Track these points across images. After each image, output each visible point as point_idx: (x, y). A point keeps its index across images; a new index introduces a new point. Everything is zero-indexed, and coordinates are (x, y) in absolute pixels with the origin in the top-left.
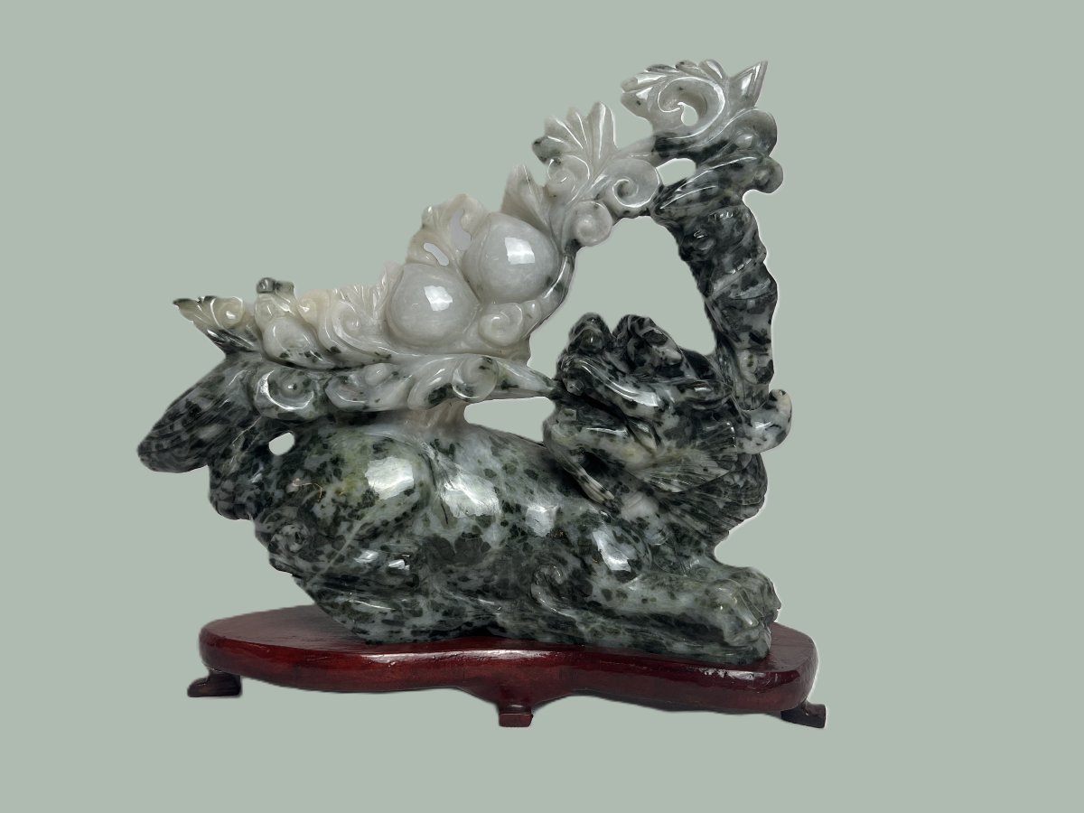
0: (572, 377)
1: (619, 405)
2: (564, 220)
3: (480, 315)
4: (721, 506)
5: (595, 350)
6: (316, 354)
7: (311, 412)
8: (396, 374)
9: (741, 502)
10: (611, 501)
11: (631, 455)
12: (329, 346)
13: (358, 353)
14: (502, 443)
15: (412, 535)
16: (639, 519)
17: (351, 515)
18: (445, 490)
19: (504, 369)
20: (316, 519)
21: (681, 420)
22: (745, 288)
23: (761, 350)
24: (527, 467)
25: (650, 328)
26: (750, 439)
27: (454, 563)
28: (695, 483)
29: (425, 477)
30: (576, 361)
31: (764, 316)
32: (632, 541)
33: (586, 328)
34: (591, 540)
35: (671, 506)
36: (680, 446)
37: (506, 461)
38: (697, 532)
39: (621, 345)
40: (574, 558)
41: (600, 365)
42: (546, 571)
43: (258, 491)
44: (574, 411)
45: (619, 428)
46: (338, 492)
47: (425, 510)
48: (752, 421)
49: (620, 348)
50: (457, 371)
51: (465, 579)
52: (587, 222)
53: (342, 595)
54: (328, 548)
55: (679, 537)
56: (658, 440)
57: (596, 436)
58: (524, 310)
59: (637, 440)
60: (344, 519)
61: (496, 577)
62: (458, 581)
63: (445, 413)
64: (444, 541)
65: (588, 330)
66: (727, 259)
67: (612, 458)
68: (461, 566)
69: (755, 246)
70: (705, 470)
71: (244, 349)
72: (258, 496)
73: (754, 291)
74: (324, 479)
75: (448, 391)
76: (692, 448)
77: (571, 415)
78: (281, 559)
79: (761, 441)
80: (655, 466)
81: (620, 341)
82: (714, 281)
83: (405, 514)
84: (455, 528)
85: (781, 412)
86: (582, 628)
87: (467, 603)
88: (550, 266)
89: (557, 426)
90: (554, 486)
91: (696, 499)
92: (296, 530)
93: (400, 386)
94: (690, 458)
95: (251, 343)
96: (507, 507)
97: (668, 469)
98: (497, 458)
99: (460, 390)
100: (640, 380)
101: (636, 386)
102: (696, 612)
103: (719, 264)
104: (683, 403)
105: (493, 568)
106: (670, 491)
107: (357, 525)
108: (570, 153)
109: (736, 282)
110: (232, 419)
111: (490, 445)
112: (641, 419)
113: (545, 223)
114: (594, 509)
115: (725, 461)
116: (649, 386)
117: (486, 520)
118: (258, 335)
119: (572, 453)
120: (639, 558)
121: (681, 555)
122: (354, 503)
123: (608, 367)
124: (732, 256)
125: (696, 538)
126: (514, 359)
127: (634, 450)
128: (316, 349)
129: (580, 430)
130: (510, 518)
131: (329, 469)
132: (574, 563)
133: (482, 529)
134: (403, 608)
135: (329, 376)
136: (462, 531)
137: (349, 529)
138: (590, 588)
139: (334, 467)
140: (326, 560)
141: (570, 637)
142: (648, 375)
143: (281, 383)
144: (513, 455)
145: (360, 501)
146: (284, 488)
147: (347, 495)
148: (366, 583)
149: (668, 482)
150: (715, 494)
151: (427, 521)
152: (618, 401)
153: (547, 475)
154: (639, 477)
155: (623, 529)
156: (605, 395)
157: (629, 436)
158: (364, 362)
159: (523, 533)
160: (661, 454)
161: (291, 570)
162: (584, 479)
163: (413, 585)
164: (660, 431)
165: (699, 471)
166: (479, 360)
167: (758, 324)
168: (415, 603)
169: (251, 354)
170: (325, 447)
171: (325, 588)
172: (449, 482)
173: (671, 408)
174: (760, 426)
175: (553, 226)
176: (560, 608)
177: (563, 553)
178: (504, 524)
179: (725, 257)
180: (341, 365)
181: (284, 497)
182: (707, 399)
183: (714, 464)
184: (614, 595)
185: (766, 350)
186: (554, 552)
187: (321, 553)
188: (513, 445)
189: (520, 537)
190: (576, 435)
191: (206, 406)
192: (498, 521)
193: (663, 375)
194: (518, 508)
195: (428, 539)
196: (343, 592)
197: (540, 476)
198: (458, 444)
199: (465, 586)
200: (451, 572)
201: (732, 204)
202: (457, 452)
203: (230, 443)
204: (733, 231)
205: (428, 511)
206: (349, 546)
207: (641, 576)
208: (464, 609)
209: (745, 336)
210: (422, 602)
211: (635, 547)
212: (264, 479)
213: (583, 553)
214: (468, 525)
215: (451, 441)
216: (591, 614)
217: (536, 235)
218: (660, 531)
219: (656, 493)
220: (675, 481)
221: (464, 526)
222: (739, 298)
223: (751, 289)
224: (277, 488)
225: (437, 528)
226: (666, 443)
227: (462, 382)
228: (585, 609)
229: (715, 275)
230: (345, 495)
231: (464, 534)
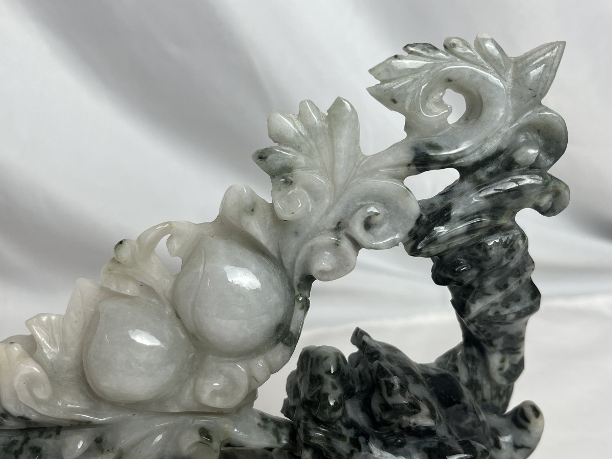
0: (307, 447)
2: (297, 254)
3: (196, 369)
5: (334, 421)
12: (15, 415)
22: (506, 305)
23: (513, 351)
31: (521, 322)
66: (490, 282)
82: (473, 302)
85: (533, 434)
88: (281, 311)
103: (479, 287)
108: (305, 168)
109: (498, 301)
124: (496, 279)
126: (238, 410)
175: (284, 259)
179: (489, 280)
185: (519, 348)
204: (501, 260)
209: (500, 341)
223: (514, 305)
229: (474, 296)
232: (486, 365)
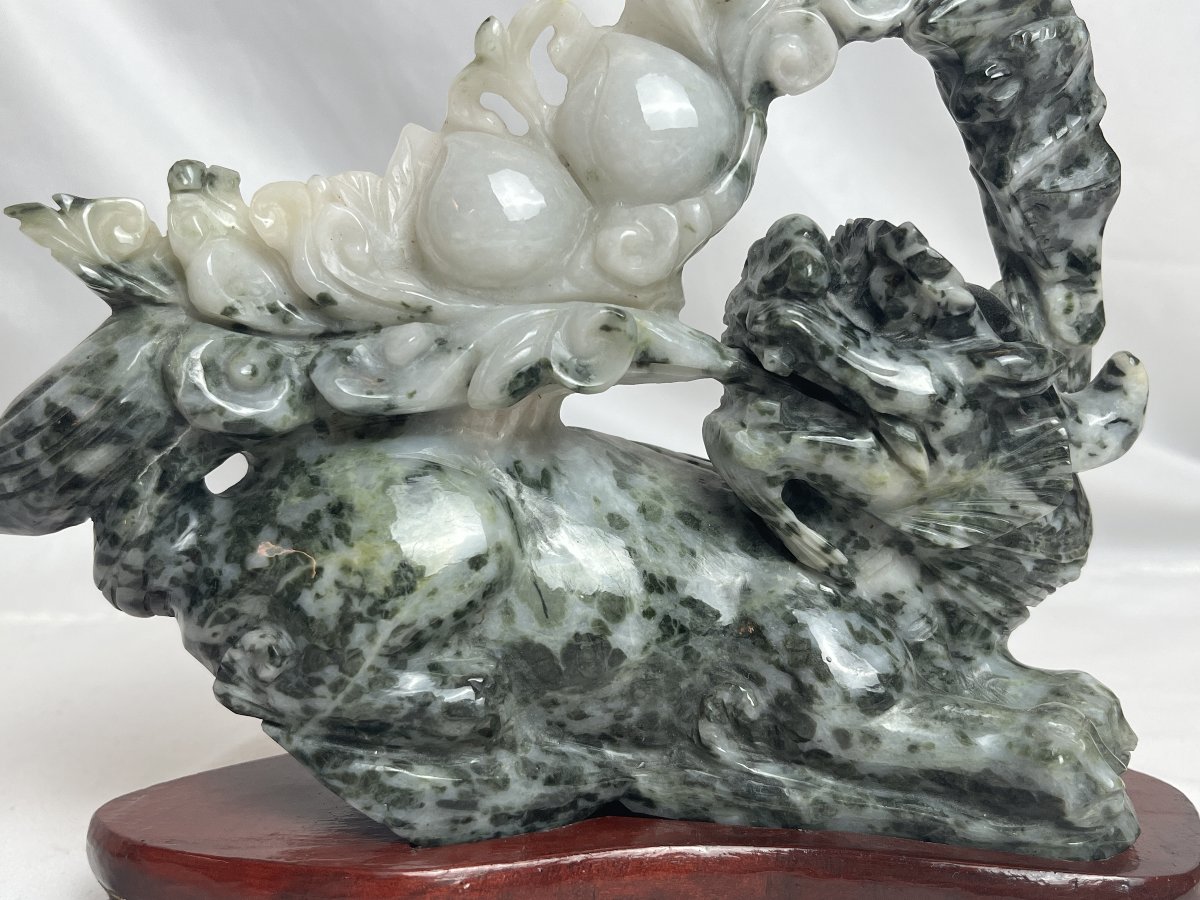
0: (772, 342)
1: (862, 392)
2: (747, 45)
3: (595, 228)
4: (1029, 566)
5: (815, 291)
6: (288, 306)
7: (285, 419)
8: (441, 342)
9: (1059, 557)
10: (841, 567)
11: (883, 484)
12: (313, 293)
13: (367, 305)
14: (628, 462)
15: (480, 641)
16: (888, 596)
17: (372, 611)
18: (539, 555)
19: (645, 329)
20: (307, 621)
21: (975, 416)
22: (1066, 171)
23: (1085, 284)
24: (680, 507)
25: (917, 248)
26: (1079, 445)
27: (559, 688)
28: (996, 531)
29: (505, 534)
30: (781, 311)
31: (1095, 221)
32: (881, 637)
33: (796, 249)
34: (809, 641)
35: (944, 572)
36: (971, 465)
37: (643, 498)
38: (986, 614)
39: (854, 280)
40: (781, 675)
41: (825, 318)
42: (726, 697)
43: (190, 566)
44: (776, 406)
45: (860, 434)
46: (346, 568)
47: (505, 594)
48: (1080, 413)
49: (852, 284)
50: (558, 334)
51: (581, 716)
52: (792, 48)
53: (361, 758)
54: (331, 673)
55: (955, 623)
56: (932, 455)
57: (817, 451)
58: (680, 217)
59: (893, 456)
60: (360, 618)
61: (636, 711)
62: (567, 720)
63: (529, 413)
64: (542, 649)
65: (801, 253)
66: (1040, 118)
67: (844, 490)
68: (573, 692)
69: (1089, 93)
70: (1014, 507)
71: (150, 301)
72: (190, 575)
73: (1083, 177)
74: (316, 544)
75: (542, 371)
76: (991, 468)
77: (771, 413)
78: (241, 694)
79: (1096, 449)
80: (922, 501)
81: (850, 271)
82: (1014, 158)
83: (471, 604)
84: (561, 624)
85: (1132, 396)
86: (797, 798)
87: (584, 758)
88: (725, 132)
89: (744, 432)
90: (730, 541)
91: (990, 558)
92: (268, 641)
93: (452, 366)
94: (986, 485)
95: (163, 289)
96: (653, 584)
97: (944, 505)
98: (626, 493)
99: (566, 371)
100: (896, 345)
101: (892, 356)
102: (1012, 767)
103: (1024, 127)
104: (981, 385)
105: (630, 694)
106: (948, 546)
107: (386, 627)
109: (1054, 159)
110: (137, 433)
111: (611, 468)
112: (903, 418)
113: (710, 52)
114: (807, 582)
115: (1049, 490)
116: (916, 356)
117: (614, 607)
118: (176, 272)
119: (771, 481)
120: (897, 670)
121: (956, 655)
122: (377, 589)
123: (839, 322)
124: (1048, 111)
125: (984, 624)
126: (658, 309)
127: (887, 474)
128: (288, 298)
129: (787, 439)
130: (659, 602)
131: (327, 524)
132: (779, 682)
133: (610, 626)
134: (474, 776)
135: (315, 349)
136: (573, 631)
137: (371, 637)
138: (812, 727)
139: (336, 520)
140: (329, 695)
141: (775, 814)
142: (909, 335)
143: (227, 364)
144: (651, 484)
145: (389, 583)
146: (241, 561)
147: (364, 574)
148: (403, 733)
149: (945, 531)
150: (1020, 547)
151: (508, 613)
152: (860, 385)
153: (715, 519)
154: (892, 522)
155: (863, 616)
156: (837, 374)
157: (878, 449)
158: (380, 321)
159: (682, 630)
160: (934, 480)
161: (262, 712)
162: (791, 529)
163: (489, 735)
164: (936, 439)
165: (1002, 509)
166: (601, 312)
167: (1082, 239)
168: (493, 766)
169: (164, 309)
170: (315, 481)
171: (327, 745)
172: (546, 541)
173: (959, 396)
174: (1094, 421)
175: (727, 57)
176: (753, 762)
177: (757, 664)
178: (649, 613)
179: (1036, 114)
180: (336, 328)
181: (241, 579)
182: (1024, 378)
183: (1030, 495)
184: (856, 737)
185: (1093, 283)
186: (739, 662)
187: (319, 682)
188: (650, 466)
189: (677, 637)
190: (781, 449)
191: (85, 411)
192: (637, 610)
193: (937, 335)
194: (671, 583)
195: (513, 646)
196: (360, 752)
197: (704, 523)
198: (556, 469)
199: (579, 727)
200: (555, 703)
201: (1054, 14)
202: (555, 484)
203: (134, 479)
204: (1055, 65)
205: (510, 594)
206: (372, 668)
207: (902, 703)
208: (581, 769)
209: (1059, 259)
210: (507, 762)
211: (889, 651)
212: (201, 543)
213: (796, 664)
214: (584, 620)
215: (543, 463)
216: (809, 773)
217: (697, 74)
218: (924, 616)
219: (920, 550)
220: (959, 528)
221: (578, 618)
222: (1055, 189)
223: (1078, 173)
224: (227, 560)
225: (527, 625)
226: (947, 460)
227: (569, 356)
228: (799, 763)
229: (1016, 148)
230: (359, 573)
231: (577, 635)
232: (1043, 311)
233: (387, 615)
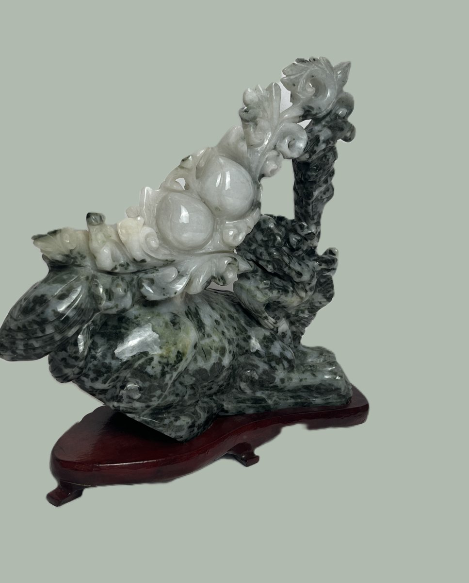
6: (128, 264)
7: (131, 305)
8: (180, 273)
10: (277, 327)
11: (293, 302)
12: (138, 258)
13: (155, 261)
15: (188, 370)
16: (284, 332)
17: (171, 369)
20: (150, 376)
22: (324, 193)
23: (318, 224)
24: (227, 313)
25: (308, 231)
27: (208, 381)
32: (287, 347)
34: (272, 352)
35: (296, 323)
36: (313, 293)
37: (219, 312)
40: (265, 364)
42: (248, 374)
44: (269, 282)
46: (162, 357)
51: (211, 389)
54: (158, 392)
55: (294, 337)
56: (306, 292)
57: (279, 295)
59: (296, 293)
60: (167, 372)
61: (225, 383)
62: (207, 391)
64: (205, 370)
66: (322, 179)
67: (282, 304)
68: (211, 382)
70: (321, 304)
76: (317, 293)
77: (268, 284)
80: (299, 305)
84: (210, 361)
86: (269, 401)
89: (259, 291)
90: (242, 322)
92: (138, 385)
93: (183, 281)
94: (314, 298)
95: (82, 261)
96: (230, 342)
97: (303, 305)
98: (215, 311)
100: (299, 260)
101: (299, 264)
103: (318, 182)
105: (224, 379)
107: (175, 374)
108: (261, 118)
110: (86, 318)
112: (301, 283)
113: (246, 163)
114: (267, 333)
117: (222, 350)
119: (263, 304)
122: (172, 361)
127: (294, 299)
128: (127, 261)
129: (271, 292)
130: (232, 348)
132: (264, 367)
133: (222, 359)
136: (213, 363)
137: (170, 378)
138: (274, 379)
140: (156, 400)
141: (263, 407)
145: (175, 359)
147: (168, 357)
151: (196, 360)
152: (293, 275)
153: (237, 315)
154: (289, 311)
156: (287, 272)
158: (158, 266)
159: (237, 355)
160: (305, 299)
162: (265, 318)
164: (308, 288)
165: (318, 305)
170: (138, 325)
173: (316, 274)
175: (252, 166)
176: (254, 392)
177: (257, 362)
178: (230, 352)
181: (121, 365)
183: (324, 299)
184: (286, 380)
186: (250, 362)
187: (154, 396)
189: (236, 358)
190: (271, 296)
191: (72, 313)
192: (227, 351)
194: (233, 340)
195: (196, 371)
197: (235, 318)
198: (198, 307)
199: (209, 392)
200: (205, 386)
201: (333, 148)
202: (200, 313)
203: (79, 335)
205: (196, 354)
206: (170, 388)
213: (270, 361)
214: (216, 358)
215: (194, 305)
216: (272, 392)
218: (290, 337)
219: (292, 318)
220: (306, 312)
221: (214, 358)
222: (321, 198)
223: (326, 193)
225: (201, 364)
226: (309, 293)
229: (315, 187)
230: (166, 358)
231: (214, 363)
233: (176, 370)
